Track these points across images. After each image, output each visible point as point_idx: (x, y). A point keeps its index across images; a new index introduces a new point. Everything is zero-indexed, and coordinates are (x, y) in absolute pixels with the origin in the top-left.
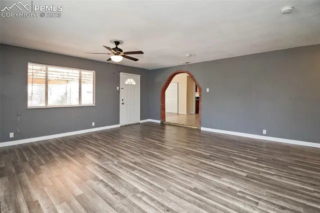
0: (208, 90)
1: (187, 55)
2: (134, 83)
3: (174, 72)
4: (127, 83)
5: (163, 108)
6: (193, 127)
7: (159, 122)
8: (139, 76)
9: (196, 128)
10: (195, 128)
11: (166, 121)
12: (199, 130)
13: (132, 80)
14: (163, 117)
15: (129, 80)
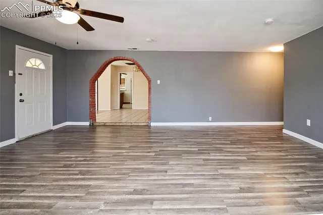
0: (159, 82)
1: (147, 39)
2: (42, 67)
3: (113, 57)
4: (28, 64)
5: (93, 105)
6: (140, 124)
7: (87, 124)
8: (51, 56)
9: (144, 124)
10: (142, 124)
11: (97, 121)
12: (149, 126)
13: (38, 62)
14: (93, 117)
15: (33, 61)
